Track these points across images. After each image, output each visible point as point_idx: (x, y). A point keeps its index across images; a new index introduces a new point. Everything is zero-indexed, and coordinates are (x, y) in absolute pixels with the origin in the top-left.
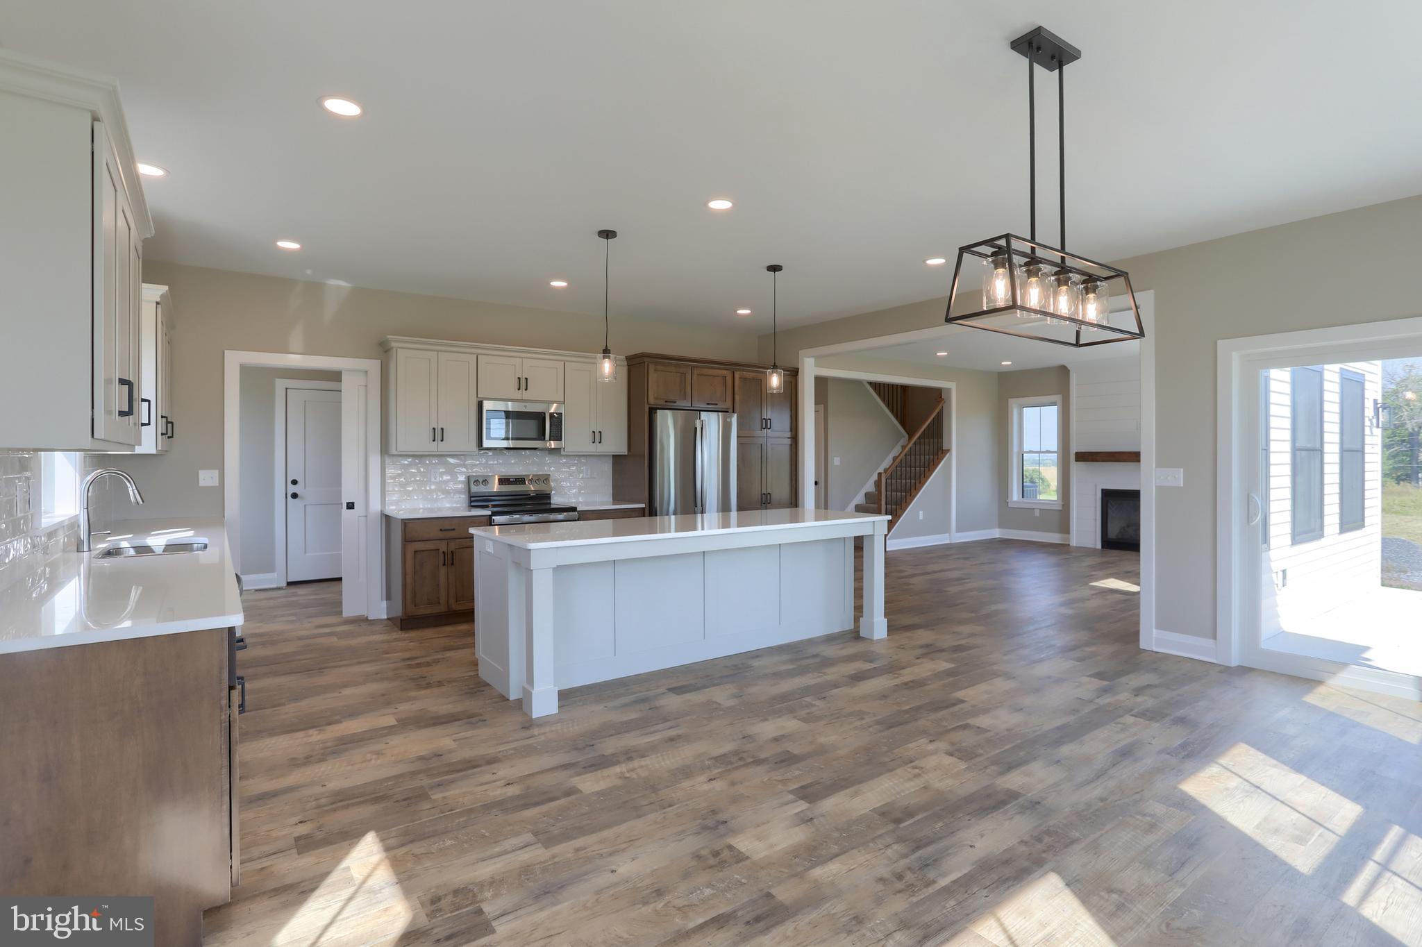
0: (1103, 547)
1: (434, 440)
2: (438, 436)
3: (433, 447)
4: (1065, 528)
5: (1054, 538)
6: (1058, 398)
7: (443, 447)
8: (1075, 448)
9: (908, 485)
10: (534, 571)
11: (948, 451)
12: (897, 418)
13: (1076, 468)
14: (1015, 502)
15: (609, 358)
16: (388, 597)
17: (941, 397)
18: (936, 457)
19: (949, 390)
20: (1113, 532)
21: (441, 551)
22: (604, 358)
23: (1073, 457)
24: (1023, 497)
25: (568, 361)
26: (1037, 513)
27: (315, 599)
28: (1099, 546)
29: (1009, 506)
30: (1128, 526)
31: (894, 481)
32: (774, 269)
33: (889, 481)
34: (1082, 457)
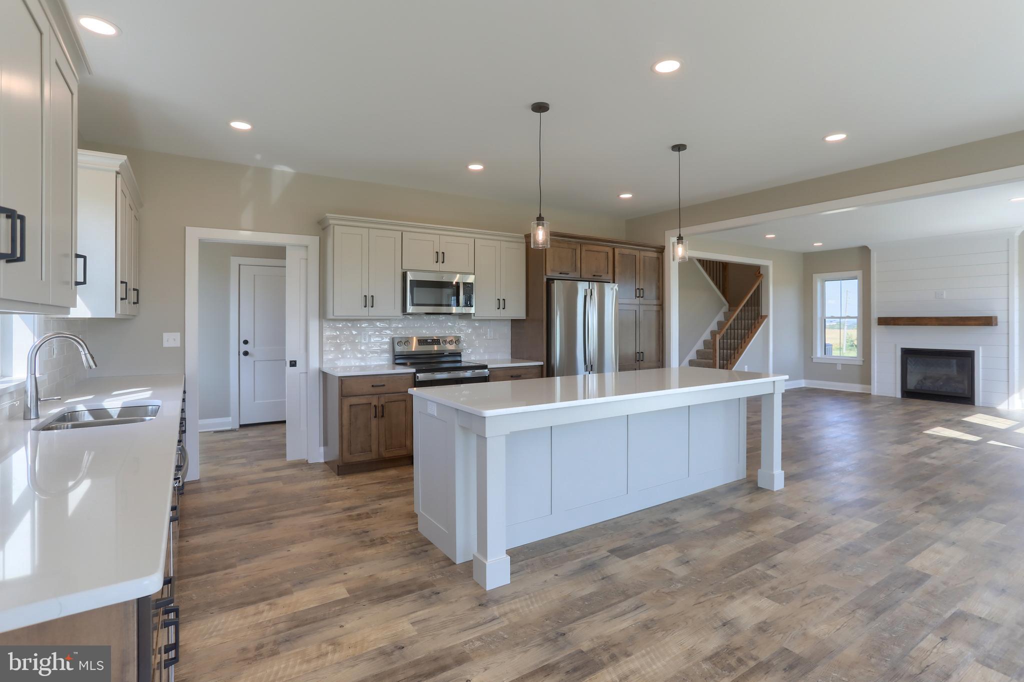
0: (903, 396)
1: (365, 306)
2: (369, 303)
3: (364, 312)
4: (866, 378)
5: (857, 388)
6: (859, 273)
7: (373, 312)
8: (877, 312)
9: (736, 344)
10: (488, 439)
11: (766, 316)
12: (719, 289)
13: (877, 332)
14: (819, 358)
15: (543, 225)
16: (326, 443)
17: (759, 273)
18: (756, 322)
19: (767, 267)
20: (912, 384)
21: (373, 404)
22: (538, 225)
23: (874, 322)
24: (825, 354)
25: (477, 238)
26: (839, 368)
27: (263, 441)
28: (899, 395)
29: (814, 361)
30: (925, 379)
31: (725, 341)
32: (679, 148)
33: (721, 341)
34: (884, 321)
